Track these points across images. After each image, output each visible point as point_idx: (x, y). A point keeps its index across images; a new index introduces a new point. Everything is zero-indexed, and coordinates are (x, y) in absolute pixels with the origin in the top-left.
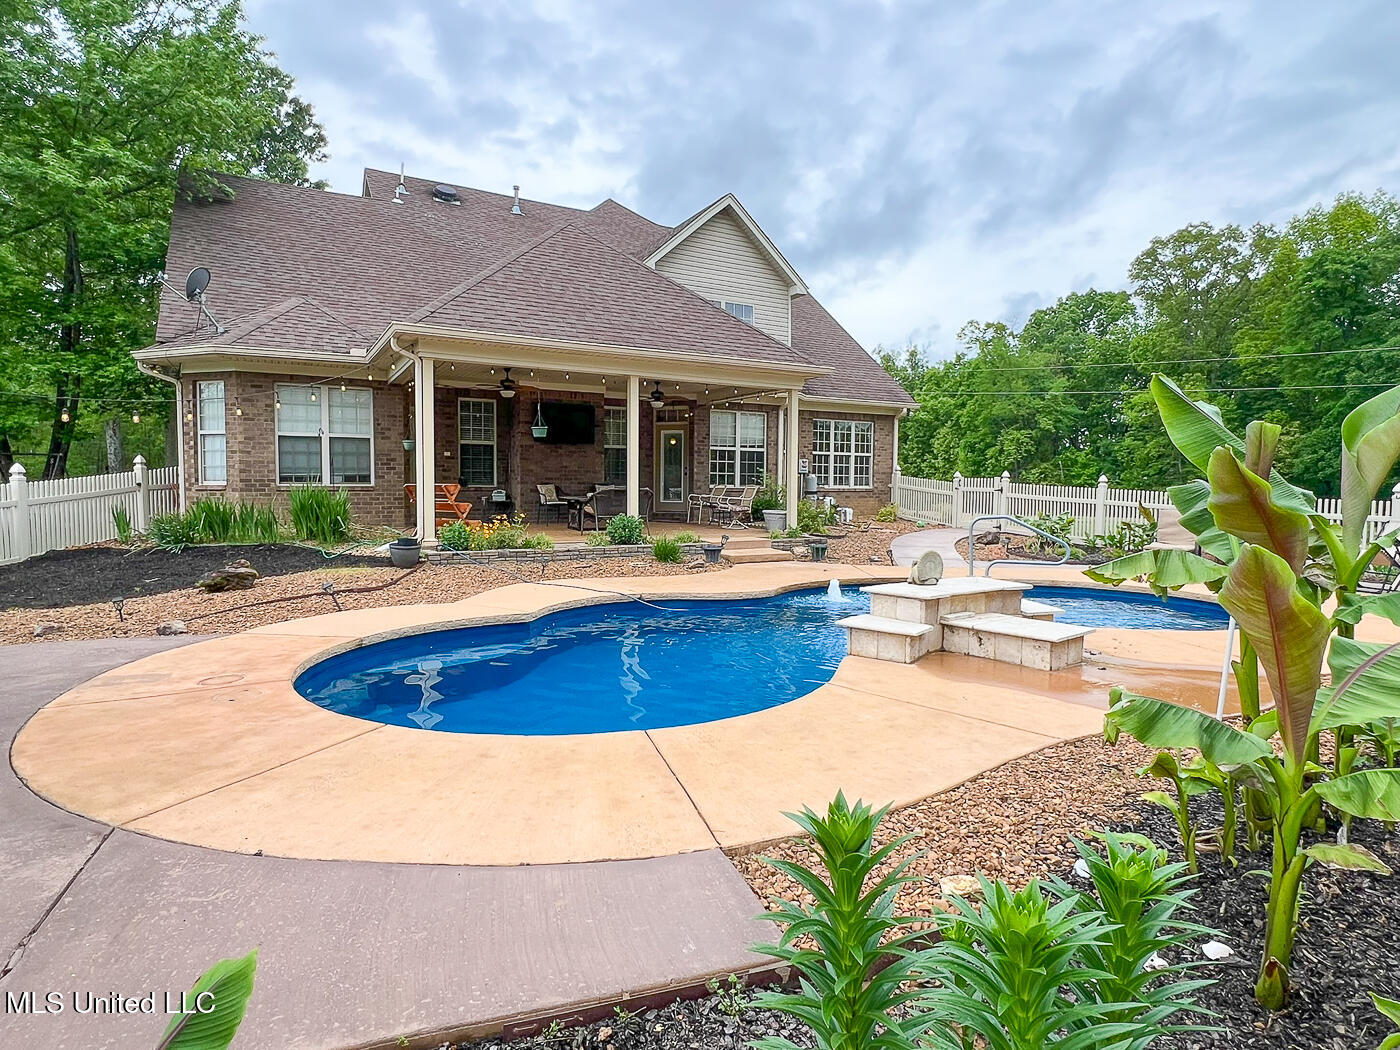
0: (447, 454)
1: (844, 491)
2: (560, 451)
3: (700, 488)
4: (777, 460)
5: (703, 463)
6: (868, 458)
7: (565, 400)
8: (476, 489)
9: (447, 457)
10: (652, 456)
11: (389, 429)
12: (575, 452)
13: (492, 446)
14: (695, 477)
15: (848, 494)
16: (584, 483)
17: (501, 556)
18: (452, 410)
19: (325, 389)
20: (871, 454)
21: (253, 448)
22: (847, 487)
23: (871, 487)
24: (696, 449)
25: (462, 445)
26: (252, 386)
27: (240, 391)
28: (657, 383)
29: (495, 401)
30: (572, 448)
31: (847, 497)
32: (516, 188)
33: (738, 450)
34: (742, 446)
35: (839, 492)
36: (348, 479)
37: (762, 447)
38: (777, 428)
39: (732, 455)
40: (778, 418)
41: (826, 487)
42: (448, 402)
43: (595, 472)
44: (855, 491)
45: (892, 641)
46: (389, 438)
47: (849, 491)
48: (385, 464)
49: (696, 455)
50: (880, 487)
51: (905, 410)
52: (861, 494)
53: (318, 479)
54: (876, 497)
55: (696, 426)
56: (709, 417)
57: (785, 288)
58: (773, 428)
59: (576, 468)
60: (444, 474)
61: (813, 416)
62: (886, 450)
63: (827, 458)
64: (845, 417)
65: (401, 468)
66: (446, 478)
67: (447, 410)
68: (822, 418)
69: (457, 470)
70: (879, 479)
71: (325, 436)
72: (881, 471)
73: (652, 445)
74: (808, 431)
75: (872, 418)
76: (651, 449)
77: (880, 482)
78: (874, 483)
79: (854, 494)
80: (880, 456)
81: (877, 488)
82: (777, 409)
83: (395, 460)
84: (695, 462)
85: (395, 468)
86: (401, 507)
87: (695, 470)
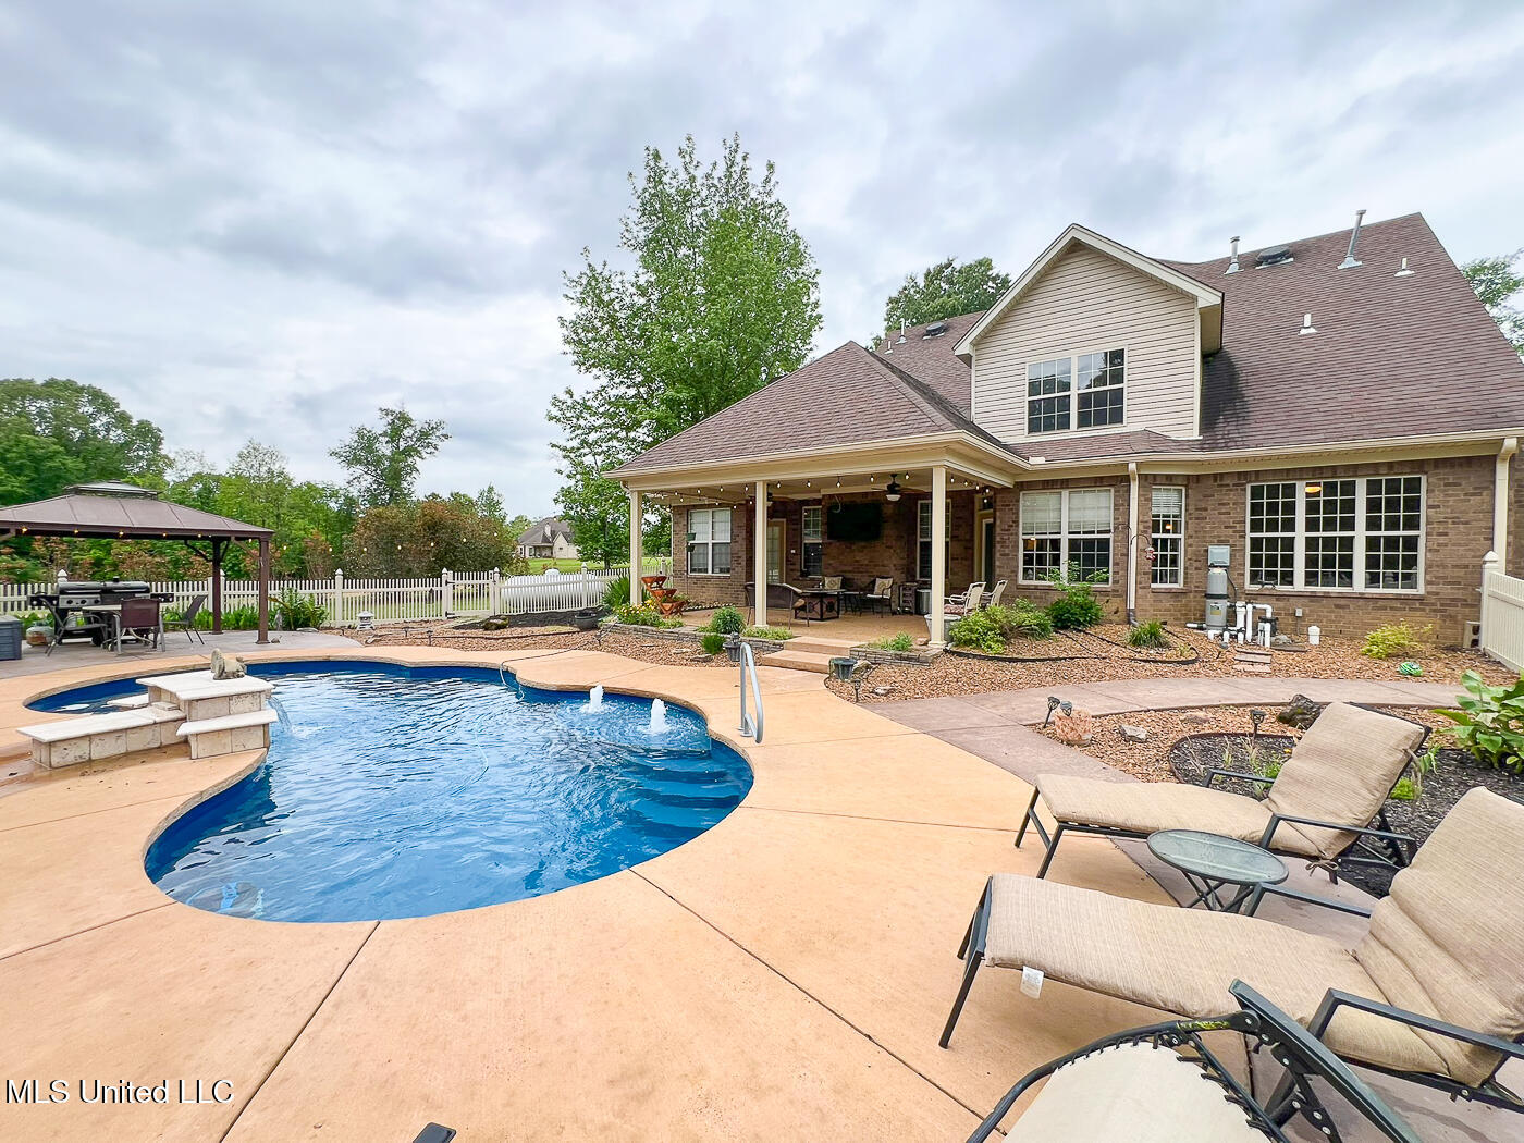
0: (793, 551)
1: (1327, 596)
2: (854, 547)
4: (1127, 549)
5: (1008, 555)
6: (1410, 539)
7: (858, 500)
8: (811, 579)
9: (795, 554)
10: (973, 548)
11: (739, 536)
12: (867, 547)
14: (998, 571)
15: (1343, 602)
16: (872, 576)
18: (798, 517)
19: (711, 512)
20: (1421, 532)
23: (1421, 590)
24: (998, 539)
25: (805, 544)
28: (894, 475)
30: (863, 544)
31: (1337, 606)
33: (1065, 538)
34: (1070, 533)
35: (1313, 597)
36: (721, 571)
37: (1108, 532)
39: (1056, 544)
40: (1130, 491)
41: (1283, 588)
42: (796, 511)
43: (883, 566)
46: (738, 542)
48: (736, 560)
49: (997, 546)
50: (1447, 591)
51: (1511, 443)
52: (1381, 603)
53: (706, 571)
54: (1434, 611)
55: (998, 513)
56: (1018, 501)
57: (1188, 306)
58: (1122, 506)
59: (866, 562)
60: (792, 567)
61: (1246, 479)
62: (1467, 523)
63: (1289, 544)
64: (1335, 473)
65: (744, 563)
66: (792, 570)
67: (794, 517)
68: (1274, 480)
69: (800, 564)
70: (1445, 577)
71: (710, 542)
72: (1449, 562)
73: (972, 536)
74: (1234, 504)
75: (1420, 466)
76: (972, 540)
77: (1449, 583)
78: (1428, 583)
79: (1361, 602)
80: (1446, 534)
81: (1437, 594)
82: (1126, 479)
83: (741, 557)
84: (998, 554)
85: (741, 563)
86: (744, 591)
87: (998, 563)
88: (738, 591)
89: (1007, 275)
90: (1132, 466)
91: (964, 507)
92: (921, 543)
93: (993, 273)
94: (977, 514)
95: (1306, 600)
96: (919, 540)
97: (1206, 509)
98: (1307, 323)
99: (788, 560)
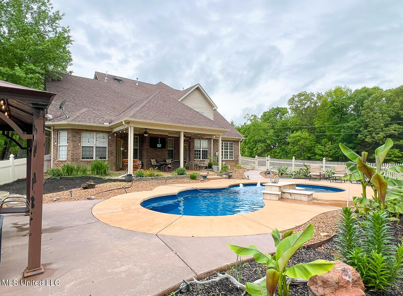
1: (227, 160)
2: (157, 150)
3: (192, 160)
4: (211, 153)
6: (232, 152)
7: (158, 136)
9: (126, 152)
11: (112, 144)
12: (160, 150)
13: (137, 149)
14: (191, 157)
16: (163, 159)
17: (152, 178)
19: (95, 133)
20: (233, 151)
21: (75, 149)
22: (227, 159)
23: (233, 159)
24: (191, 149)
26: (76, 133)
27: (72, 134)
29: (138, 137)
32: (137, 79)
33: (201, 150)
36: (100, 158)
37: (207, 149)
40: (211, 141)
41: (223, 159)
44: (230, 160)
45: (274, 196)
46: (112, 147)
47: (228, 160)
48: (111, 154)
49: (191, 151)
50: (236, 159)
51: (242, 139)
53: (92, 158)
54: (235, 162)
56: (194, 141)
57: (212, 108)
58: (210, 144)
59: (161, 155)
60: (125, 156)
62: (237, 150)
64: (227, 141)
65: (115, 155)
66: (125, 158)
67: (126, 139)
70: (235, 157)
71: (95, 146)
72: (236, 155)
75: (233, 141)
80: (235, 151)
82: (211, 139)
83: (113, 153)
84: (191, 153)
85: (113, 155)
86: (115, 166)
87: (191, 155)
88: (111, 166)
91: (177, 141)
97: (215, 146)
99: (123, 154)
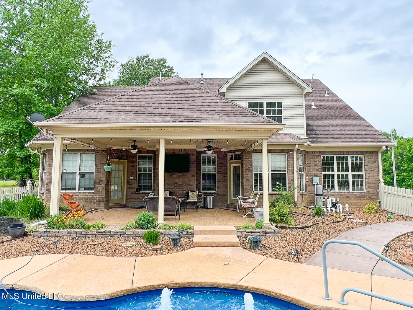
0: (132, 178)
1: (345, 194)
2: (174, 176)
4: (293, 178)
5: (249, 180)
7: (177, 152)
8: (143, 193)
9: (132, 179)
10: (227, 177)
11: (101, 169)
12: (181, 176)
13: (152, 174)
14: (245, 187)
15: (348, 196)
16: (185, 190)
17: (68, 233)
18: (135, 159)
19: (79, 154)
20: (363, 173)
22: (346, 191)
23: (365, 191)
25: (138, 174)
27: (49, 156)
29: (153, 155)
30: (180, 174)
31: (347, 197)
33: (270, 173)
34: (272, 171)
35: (341, 194)
36: (86, 189)
37: (285, 171)
38: (293, 161)
40: (293, 155)
41: (333, 191)
42: (133, 156)
43: (191, 185)
44: (353, 194)
46: (100, 172)
47: (349, 194)
48: (98, 183)
49: (245, 176)
50: (371, 191)
51: (384, 148)
52: (357, 195)
53: (74, 189)
54: (369, 197)
55: (244, 162)
56: (252, 157)
57: (301, 91)
58: (290, 161)
59: (181, 183)
60: (130, 186)
61: (321, 153)
62: (373, 170)
63: (333, 176)
64: (344, 153)
65: (104, 185)
66: (130, 188)
67: (132, 159)
68: (328, 154)
69: (135, 185)
70: (370, 187)
71: (78, 172)
72: (371, 182)
73: (227, 171)
74: (318, 162)
75: (362, 152)
76: (226, 173)
77: (371, 189)
78: (367, 189)
79: (353, 195)
80: (369, 174)
81: (369, 192)
82: (292, 151)
83: (102, 181)
84: (244, 180)
85: (102, 185)
86: (103, 201)
87: (244, 183)
88: (99, 201)
89: (172, 67)
90: (297, 146)
91: (222, 158)
92: (202, 174)
93: (167, 65)
94: (229, 162)
95: (339, 195)
96: (202, 173)
97: (310, 163)
98: (313, 105)
99: (128, 182)
